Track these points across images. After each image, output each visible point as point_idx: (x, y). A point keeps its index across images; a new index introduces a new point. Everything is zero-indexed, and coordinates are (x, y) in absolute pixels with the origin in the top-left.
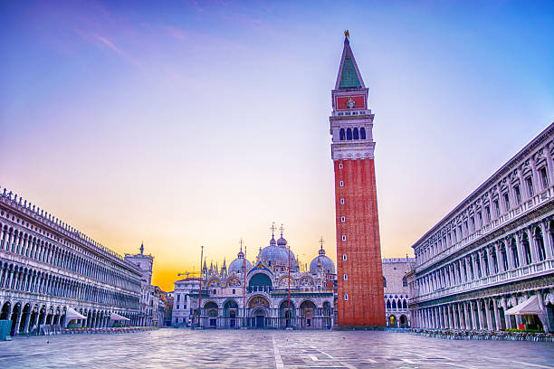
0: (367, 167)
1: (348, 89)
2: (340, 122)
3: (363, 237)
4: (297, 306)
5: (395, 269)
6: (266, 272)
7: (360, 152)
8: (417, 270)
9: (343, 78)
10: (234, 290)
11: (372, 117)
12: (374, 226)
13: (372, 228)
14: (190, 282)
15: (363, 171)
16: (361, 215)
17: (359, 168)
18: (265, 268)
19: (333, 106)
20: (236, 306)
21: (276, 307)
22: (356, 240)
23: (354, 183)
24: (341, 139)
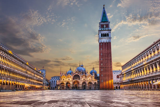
0: (109, 44)
1: (104, 22)
2: (102, 32)
3: (107, 64)
4: (87, 83)
5: (115, 73)
6: (78, 74)
7: (107, 40)
8: (123, 74)
9: (102, 18)
10: (69, 79)
11: (110, 30)
12: (111, 61)
13: (110, 62)
14: (56, 77)
15: (108, 45)
16: (107, 58)
17: (107, 45)
18: (78, 73)
19: (99, 27)
20: (70, 84)
21: (81, 84)
22: (105, 65)
23: (105, 49)
24: (102, 36)
